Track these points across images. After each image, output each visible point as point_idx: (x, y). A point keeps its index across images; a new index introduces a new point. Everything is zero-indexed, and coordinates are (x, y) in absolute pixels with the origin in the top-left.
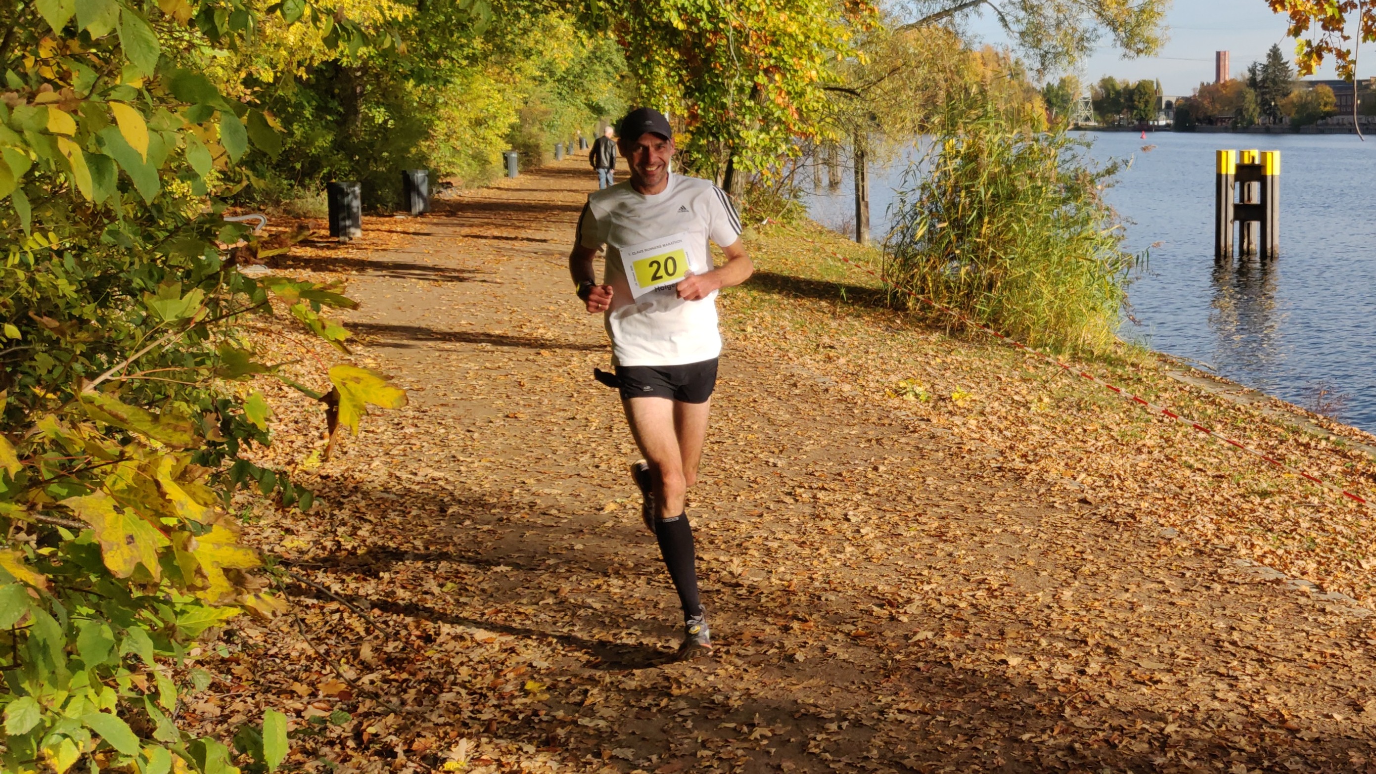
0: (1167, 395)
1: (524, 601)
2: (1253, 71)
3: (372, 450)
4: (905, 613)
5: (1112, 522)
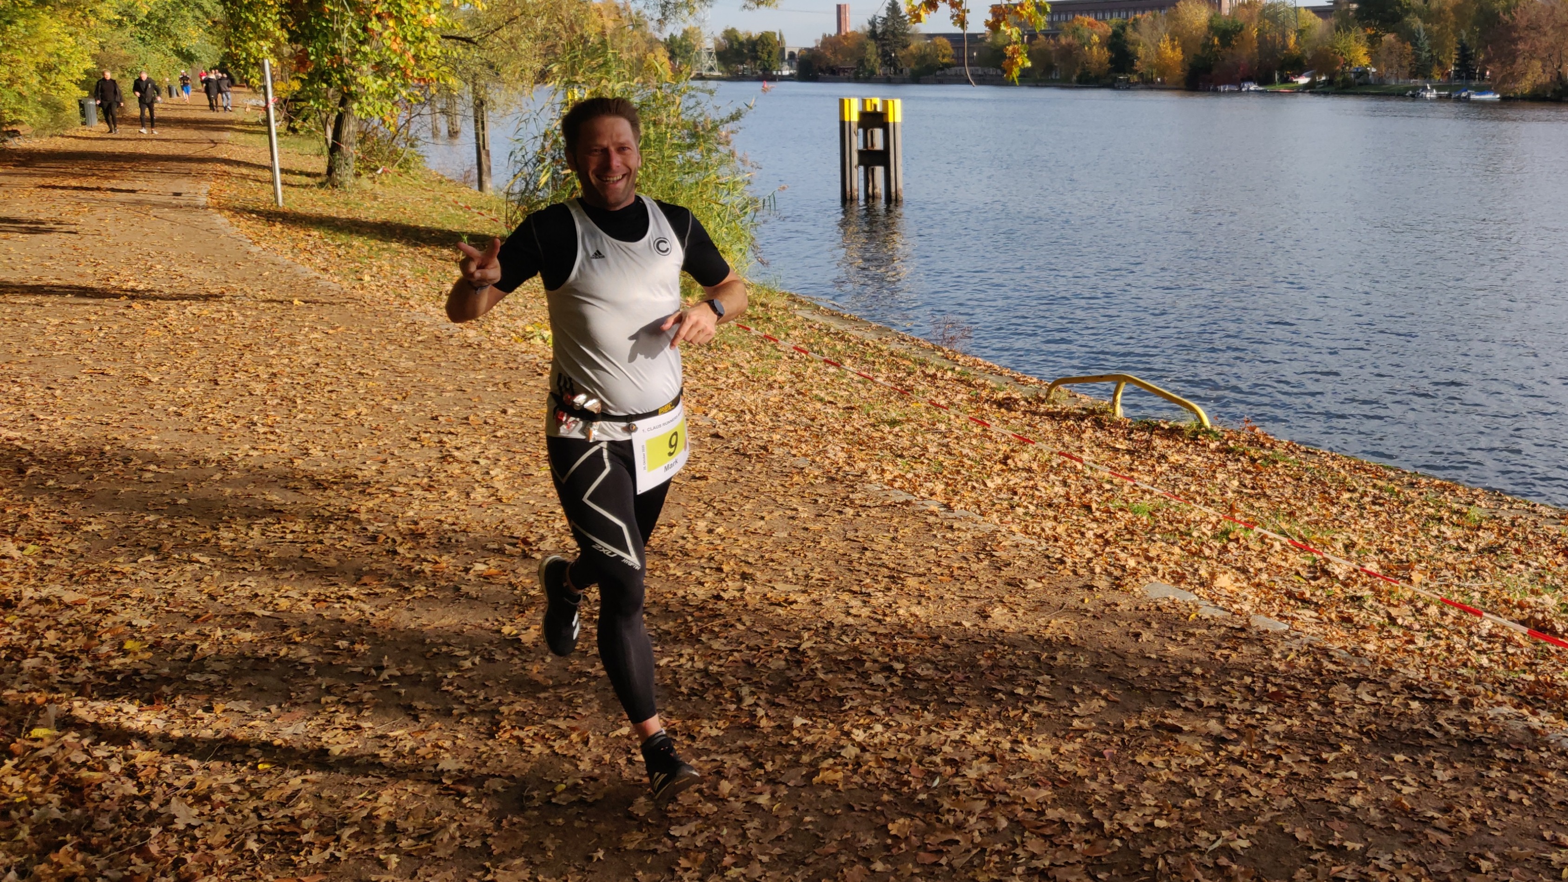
0: (796, 333)
1: (121, 560)
2: (873, 23)
4: (539, 550)
5: (744, 455)
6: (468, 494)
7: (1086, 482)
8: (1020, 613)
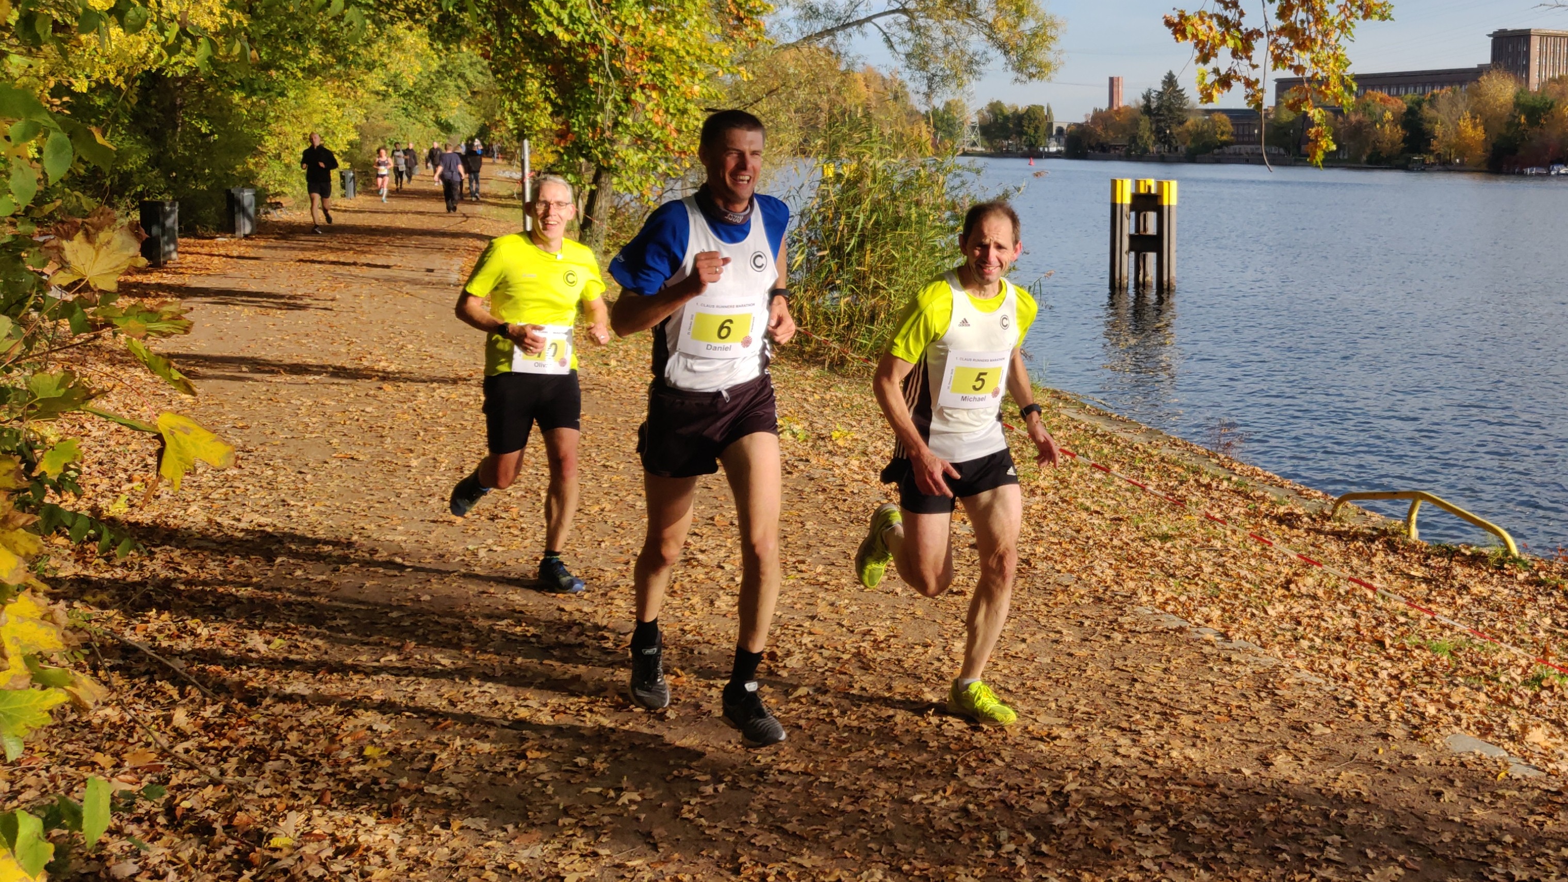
1: (363, 658)
2: (1147, 98)
3: (189, 494)
4: (785, 667)
6: (712, 603)
7: (1378, 613)
8: (1306, 762)
